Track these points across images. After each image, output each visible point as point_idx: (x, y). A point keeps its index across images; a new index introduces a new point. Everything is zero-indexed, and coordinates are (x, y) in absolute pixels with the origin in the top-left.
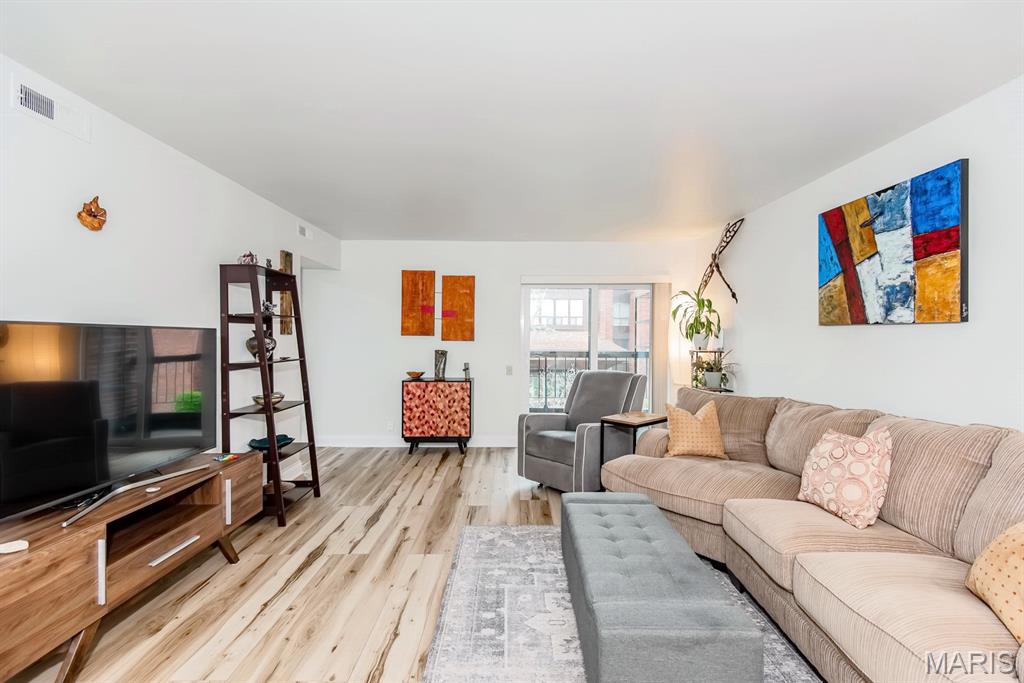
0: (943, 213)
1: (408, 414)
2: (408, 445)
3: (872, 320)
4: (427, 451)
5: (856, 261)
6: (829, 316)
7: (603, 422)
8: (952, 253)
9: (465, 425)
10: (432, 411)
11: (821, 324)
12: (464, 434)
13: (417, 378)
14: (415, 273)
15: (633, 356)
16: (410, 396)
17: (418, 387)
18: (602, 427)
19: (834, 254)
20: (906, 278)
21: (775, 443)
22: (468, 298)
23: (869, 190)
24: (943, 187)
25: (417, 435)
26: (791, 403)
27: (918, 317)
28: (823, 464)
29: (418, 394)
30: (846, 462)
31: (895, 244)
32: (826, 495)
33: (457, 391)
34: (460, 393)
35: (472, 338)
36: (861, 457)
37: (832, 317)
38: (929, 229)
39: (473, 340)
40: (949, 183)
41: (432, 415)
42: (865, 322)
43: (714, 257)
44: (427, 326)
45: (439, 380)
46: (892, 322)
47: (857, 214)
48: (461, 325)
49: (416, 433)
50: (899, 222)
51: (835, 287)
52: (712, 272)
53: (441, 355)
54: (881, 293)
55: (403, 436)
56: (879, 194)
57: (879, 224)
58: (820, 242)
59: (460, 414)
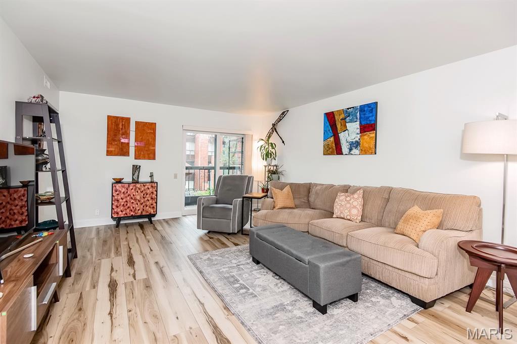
0: (370, 118)
1: (116, 204)
2: (114, 223)
3: (344, 154)
4: (126, 225)
5: (339, 132)
6: (328, 151)
7: (243, 198)
8: (373, 132)
9: (153, 207)
10: (132, 201)
11: (324, 154)
12: (152, 213)
13: (119, 181)
14: (117, 118)
15: (227, 169)
16: (117, 193)
17: (123, 187)
18: (243, 200)
19: (330, 129)
20: (357, 139)
21: (315, 200)
22: (152, 135)
23: (345, 107)
24: (370, 110)
25: (122, 216)
26: (316, 185)
27: (361, 153)
28: (343, 203)
29: (123, 191)
30: (351, 202)
31: (353, 128)
32: (346, 214)
33: (148, 188)
34: (151, 190)
35: (154, 158)
36: (356, 199)
37: (328, 152)
38: (366, 123)
39: (155, 159)
40: (372, 109)
41: (133, 203)
42: (342, 154)
43: (274, 125)
44: (124, 150)
45: (135, 182)
46: (352, 154)
47: (340, 115)
48: (147, 150)
49: (121, 215)
50: (355, 120)
51: (330, 141)
52: (273, 131)
53: (136, 169)
54: (348, 144)
55: (112, 217)
56: (348, 109)
57: (348, 119)
58: (324, 124)
59: (151, 201)
